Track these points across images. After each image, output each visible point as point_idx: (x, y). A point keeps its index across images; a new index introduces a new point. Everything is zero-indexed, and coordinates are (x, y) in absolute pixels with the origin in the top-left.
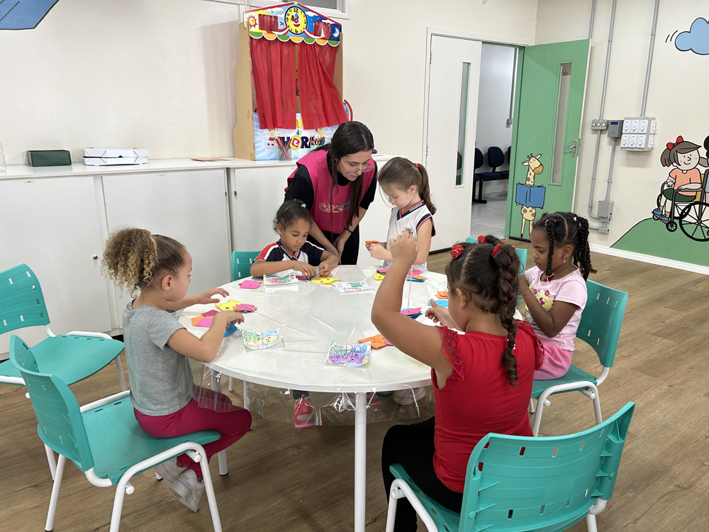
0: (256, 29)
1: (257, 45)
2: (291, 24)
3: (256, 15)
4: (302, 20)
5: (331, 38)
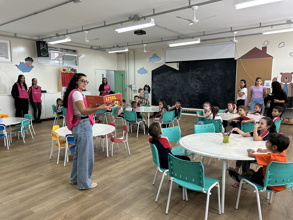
0: (62, 71)
1: (63, 74)
2: (68, 70)
3: (62, 69)
4: (70, 69)
5: (75, 72)
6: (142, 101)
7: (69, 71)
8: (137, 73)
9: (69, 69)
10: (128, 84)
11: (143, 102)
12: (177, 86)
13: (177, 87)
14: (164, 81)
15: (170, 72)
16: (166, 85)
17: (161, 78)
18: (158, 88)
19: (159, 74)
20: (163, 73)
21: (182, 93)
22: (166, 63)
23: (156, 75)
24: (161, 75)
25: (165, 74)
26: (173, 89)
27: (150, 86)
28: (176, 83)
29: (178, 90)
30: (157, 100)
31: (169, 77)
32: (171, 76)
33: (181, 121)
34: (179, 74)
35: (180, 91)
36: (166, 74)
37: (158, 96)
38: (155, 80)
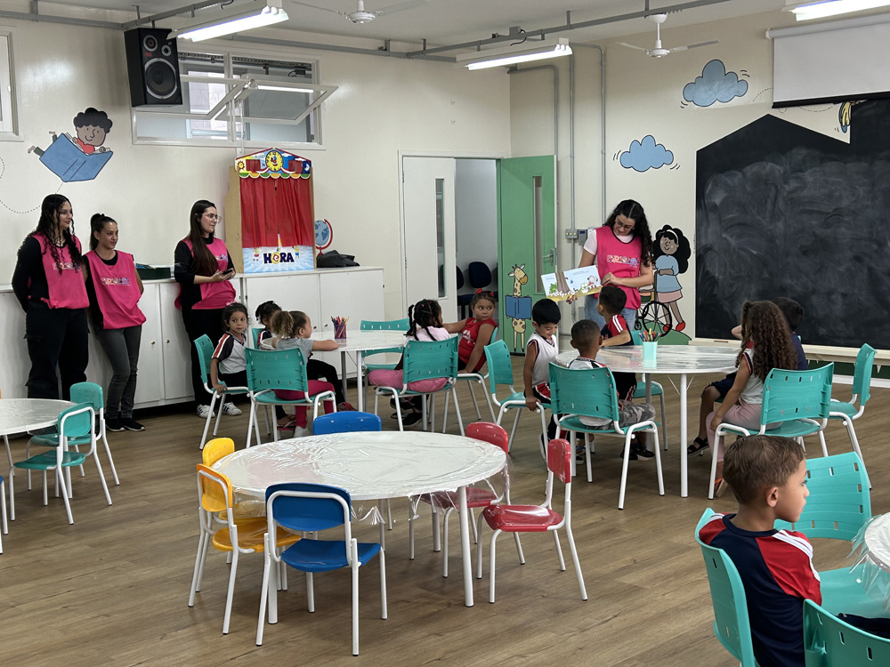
0: (244, 171)
2: (271, 164)
3: (244, 160)
4: (279, 161)
5: (304, 172)
6: (644, 315)
7: (277, 168)
8: (614, 166)
9: (274, 160)
10: (566, 225)
11: (648, 317)
12: (843, 229)
13: (844, 232)
14: (769, 206)
15: (800, 154)
16: (780, 225)
17: (748, 188)
18: (733, 242)
19: (737, 165)
20: (760, 159)
21: (870, 269)
22: (777, 105)
23: (722, 172)
24: (751, 170)
25: (770, 168)
26: (820, 248)
27: (690, 234)
28: (838, 213)
29: (849, 254)
30: (726, 308)
31: (793, 184)
32: (808, 176)
33: (871, 424)
34: (852, 167)
35: (858, 259)
36: (778, 167)
37: (731, 285)
38: (717, 200)
